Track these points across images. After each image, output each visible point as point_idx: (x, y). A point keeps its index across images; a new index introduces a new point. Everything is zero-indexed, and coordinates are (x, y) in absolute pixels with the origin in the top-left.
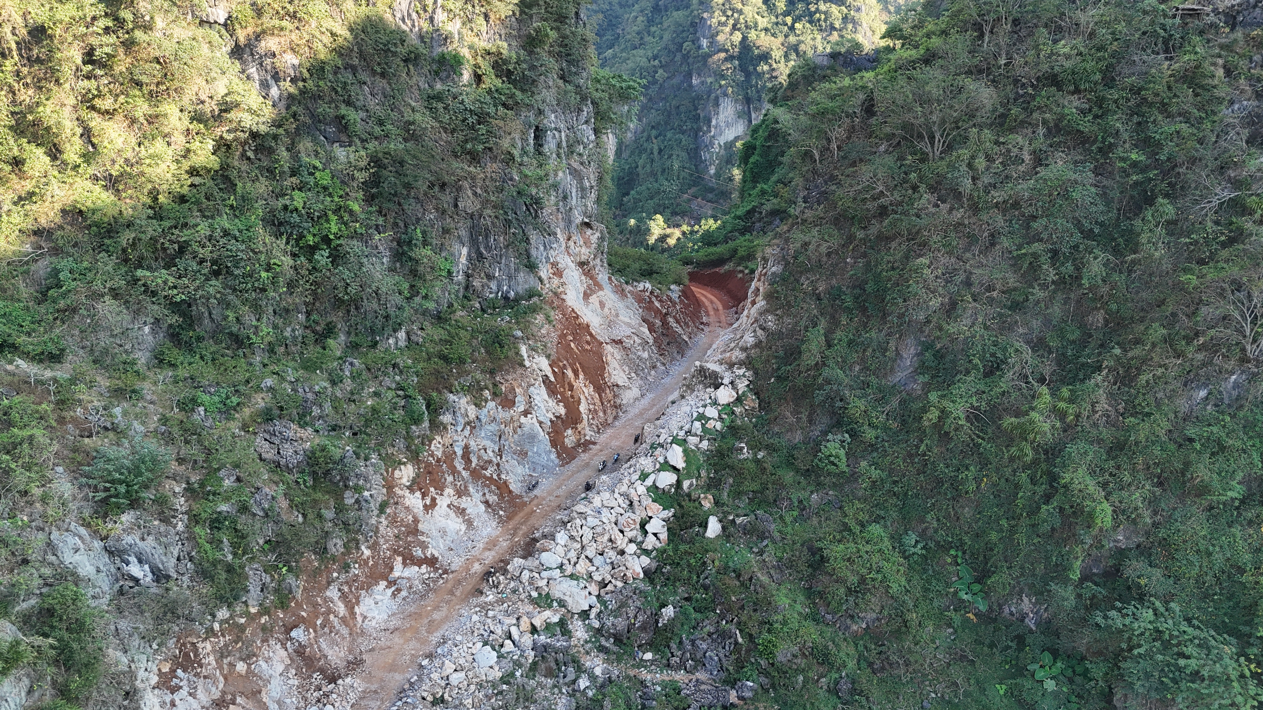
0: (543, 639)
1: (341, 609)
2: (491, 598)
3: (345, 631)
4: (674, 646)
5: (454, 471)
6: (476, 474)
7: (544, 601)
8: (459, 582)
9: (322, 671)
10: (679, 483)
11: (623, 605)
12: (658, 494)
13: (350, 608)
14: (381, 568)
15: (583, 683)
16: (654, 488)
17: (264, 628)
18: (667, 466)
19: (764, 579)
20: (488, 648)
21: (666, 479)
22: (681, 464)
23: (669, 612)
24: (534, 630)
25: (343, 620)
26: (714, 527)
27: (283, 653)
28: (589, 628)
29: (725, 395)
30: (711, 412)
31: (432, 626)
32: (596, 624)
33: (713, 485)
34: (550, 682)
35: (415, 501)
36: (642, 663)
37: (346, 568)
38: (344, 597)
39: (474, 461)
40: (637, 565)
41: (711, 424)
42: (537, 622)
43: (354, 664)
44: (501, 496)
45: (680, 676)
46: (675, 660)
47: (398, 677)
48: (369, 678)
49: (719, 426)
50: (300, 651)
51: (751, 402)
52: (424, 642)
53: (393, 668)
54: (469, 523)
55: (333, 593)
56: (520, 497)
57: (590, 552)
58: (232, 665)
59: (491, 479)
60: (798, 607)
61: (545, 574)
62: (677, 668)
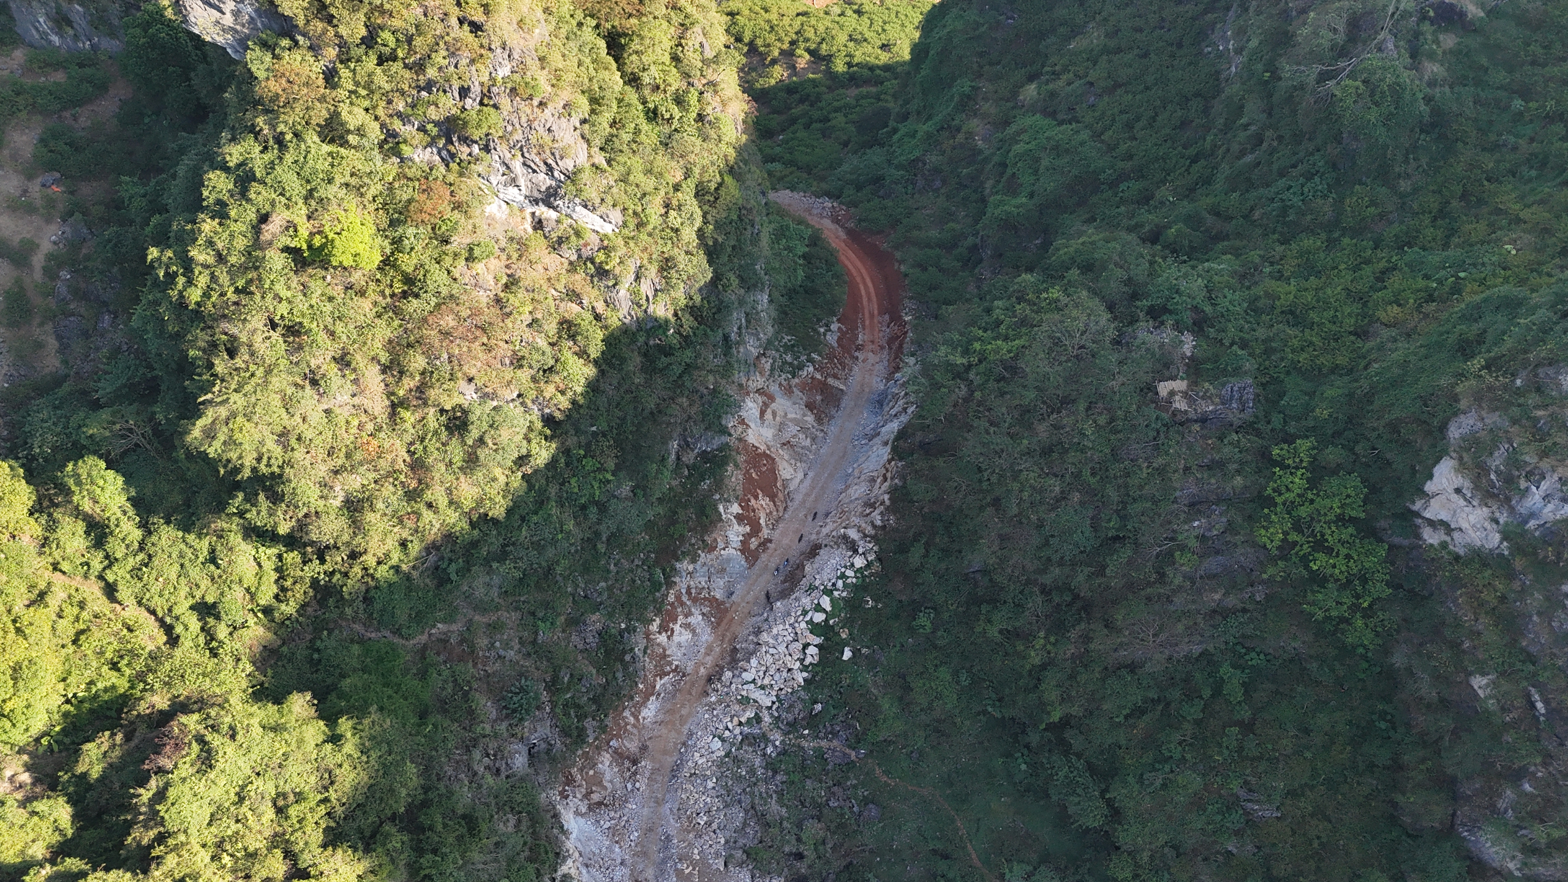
0: (746, 729)
1: (632, 720)
2: (713, 699)
3: (635, 731)
4: (821, 727)
5: (682, 604)
6: (695, 600)
7: (745, 701)
8: (693, 684)
9: (628, 758)
10: (826, 620)
11: (791, 706)
12: (814, 628)
13: (637, 718)
14: (650, 690)
15: (769, 751)
16: (810, 622)
17: (597, 748)
18: (818, 608)
19: (875, 691)
20: (716, 739)
21: (819, 617)
22: (829, 608)
23: (818, 707)
24: (740, 724)
25: (634, 726)
26: (847, 654)
27: (608, 756)
28: (772, 715)
29: (859, 562)
30: (850, 573)
31: (683, 720)
32: (776, 714)
33: (848, 623)
34: (751, 749)
35: (662, 638)
36: (803, 736)
37: (632, 698)
38: (632, 714)
39: (693, 591)
40: (800, 677)
41: (849, 581)
42: (743, 720)
43: (644, 748)
44: (711, 606)
45: (824, 743)
46: (822, 735)
47: (669, 759)
48: (653, 760)
49: (854, 580)
50: (616, 751)
51: (877, 567)
52: (679, 732)
53: (665, 752)
54: (693, 631)
55: (627, 713)
56: (723, 603)
57: (772, 672)
58: (587, 773)
59: (705, 599)
60: (894, 710)
61: (745, 687)
62: (822, 739)
